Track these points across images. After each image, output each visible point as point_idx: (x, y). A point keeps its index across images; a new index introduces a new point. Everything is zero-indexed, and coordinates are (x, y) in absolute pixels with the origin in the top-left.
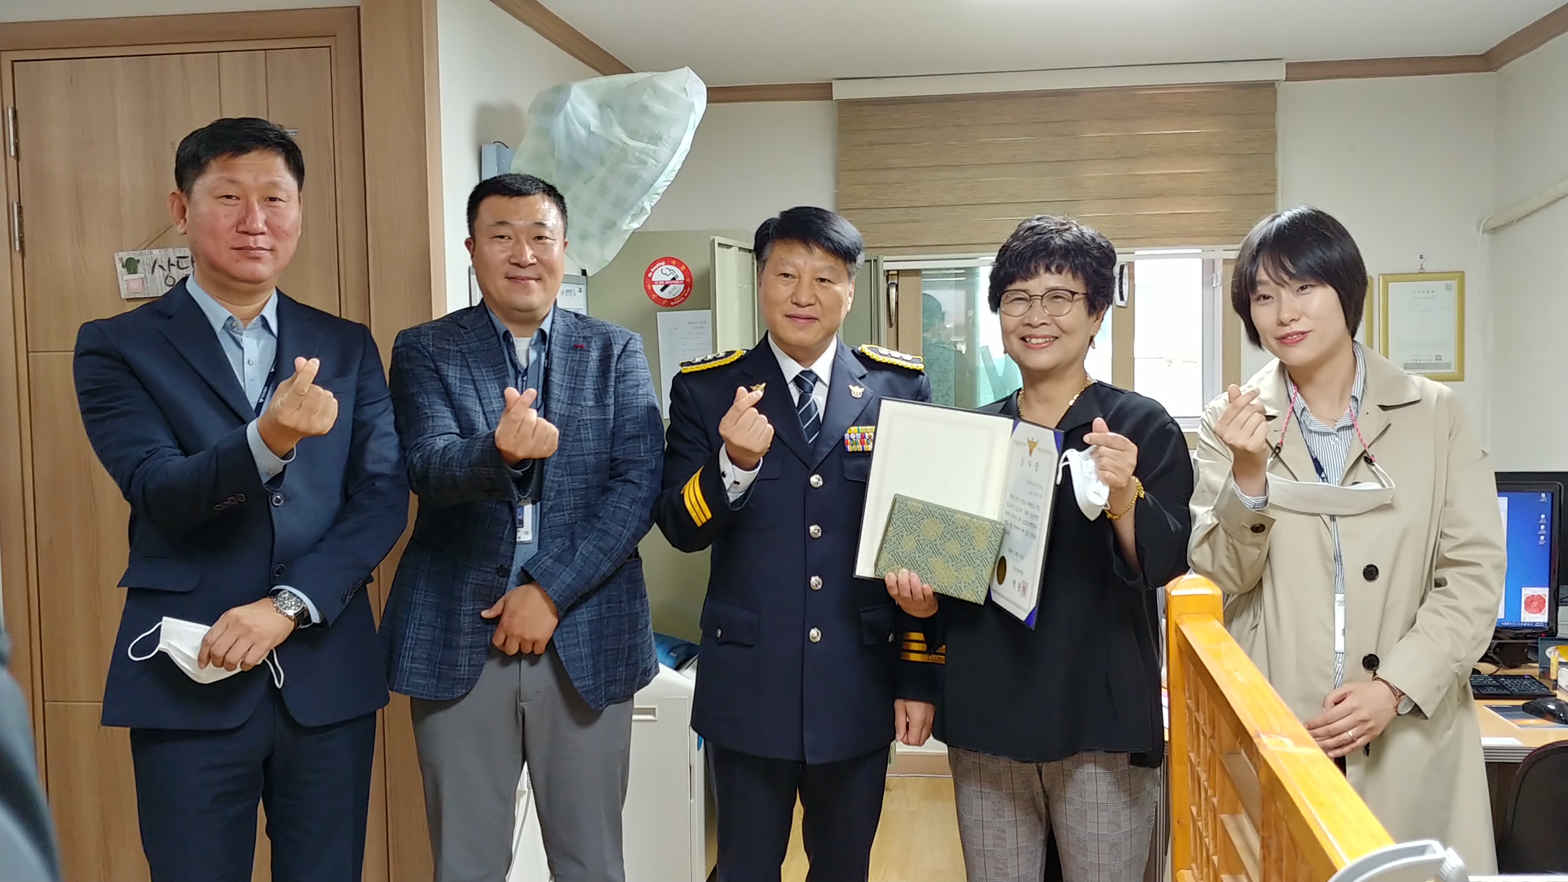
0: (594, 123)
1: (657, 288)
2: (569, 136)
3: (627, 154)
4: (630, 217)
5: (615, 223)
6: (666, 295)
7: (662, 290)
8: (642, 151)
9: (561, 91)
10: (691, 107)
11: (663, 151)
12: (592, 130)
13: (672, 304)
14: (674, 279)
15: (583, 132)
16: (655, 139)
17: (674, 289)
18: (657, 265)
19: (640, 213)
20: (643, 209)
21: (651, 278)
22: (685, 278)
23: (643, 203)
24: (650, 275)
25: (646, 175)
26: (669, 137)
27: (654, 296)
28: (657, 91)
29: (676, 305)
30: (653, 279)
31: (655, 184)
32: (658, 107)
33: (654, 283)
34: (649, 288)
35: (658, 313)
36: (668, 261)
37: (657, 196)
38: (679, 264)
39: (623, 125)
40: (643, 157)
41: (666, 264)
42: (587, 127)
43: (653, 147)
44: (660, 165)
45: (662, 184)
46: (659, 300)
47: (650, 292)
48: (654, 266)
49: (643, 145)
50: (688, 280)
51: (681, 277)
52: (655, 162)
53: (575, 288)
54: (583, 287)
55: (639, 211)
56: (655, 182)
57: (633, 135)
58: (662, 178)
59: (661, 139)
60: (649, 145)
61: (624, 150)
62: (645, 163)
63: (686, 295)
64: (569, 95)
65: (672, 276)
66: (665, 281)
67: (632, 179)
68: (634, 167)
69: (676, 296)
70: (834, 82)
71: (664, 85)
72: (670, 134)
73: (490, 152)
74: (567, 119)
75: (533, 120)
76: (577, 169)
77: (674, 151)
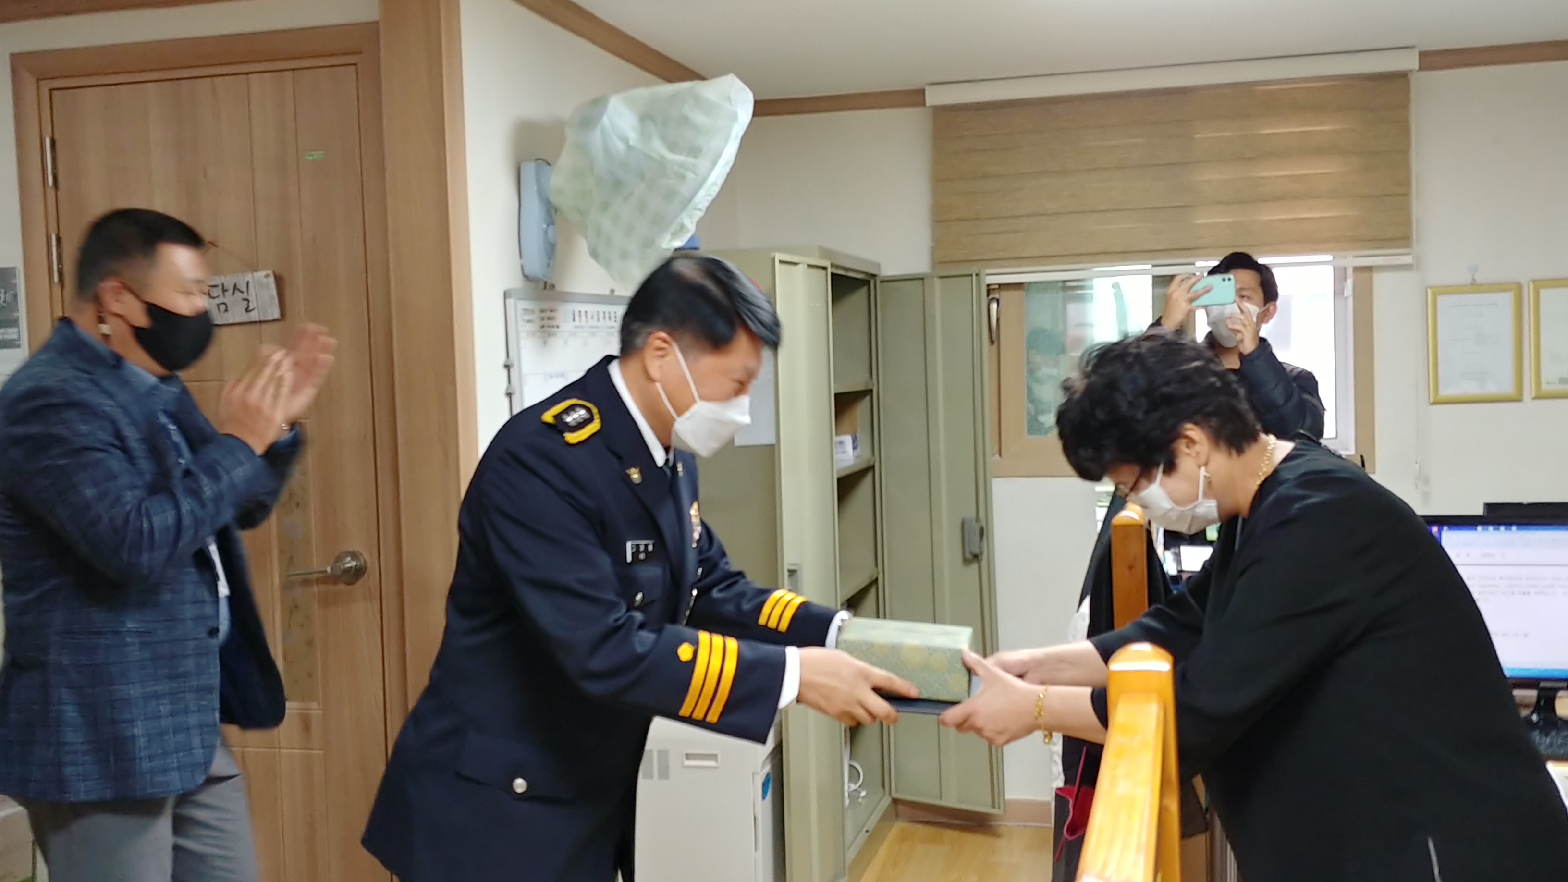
0: (633, 137)
2: (607, 151)
3: (665, 168)
4: (669, 235)
5: (654, 240)
8: (681, 165)
9: (599, 103)
10: (734, 117)
11: (702, 164)
12: (631, 144)
15: (621, 146)
16: (695, 151)
19: (682, 230)
20: (682, 226)
23: (682, 220)
25: (684, 190)
26: (709, 148)
28: (698, 101)
31: (695, 200)
32: (699, 118)
37: (699, 212)
39: (663, 138)
40: (682, 171)
42: (625, 141)
43: (692, 160)
44: (699, 179)
45: (704, 197)
49: (682, 158)
52: (694, 176)
55: (679, 228)
56: (693, 196)
57: (673, 147)
58: (702, 193)
59: (701, 151)
60: (688, 158)
61: (662, 165)
62: (683, 177)
64: (605, 106)
67: (670, 195)
68: (672, 182)
70: (926, 87)
71: (705, 95)
72: (711, 146)
73: (529, 170)
74: (604, 133)
75: (571, 136)
76: (617, 185)
77: (714, 164)
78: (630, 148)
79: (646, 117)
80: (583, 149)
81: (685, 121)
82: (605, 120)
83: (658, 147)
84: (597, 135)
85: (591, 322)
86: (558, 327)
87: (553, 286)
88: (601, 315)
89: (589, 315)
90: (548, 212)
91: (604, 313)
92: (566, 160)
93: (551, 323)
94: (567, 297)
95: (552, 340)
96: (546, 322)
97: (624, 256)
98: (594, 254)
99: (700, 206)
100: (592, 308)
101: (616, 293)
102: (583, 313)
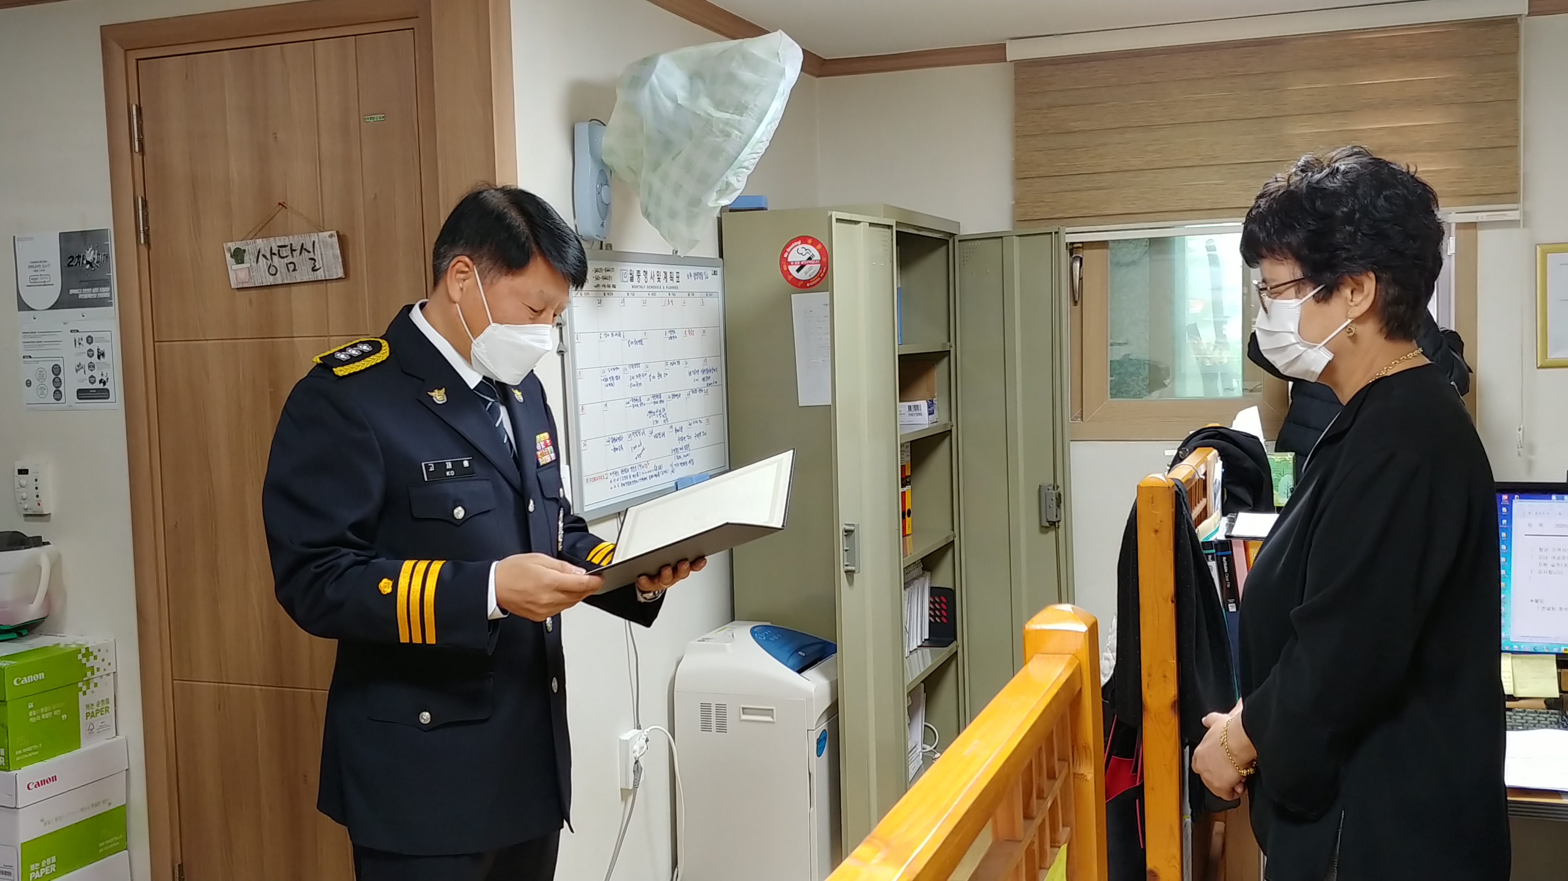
0: (682, 96)
1: (793, 269)
2: (656, 109)
3: (712, 126)
4: (715, 193)
5: (701, 200)
6: (802, 276)
7: (798, 270)
8: (727, 123)
9: (648, 62)
10: (782, 74)
11: (748, 121)
12: (679, 102)
13: (808, 285)
14: (810, 259)
15: (669, 104)
16: (741, 109)
17: (810, 269)
18: (793, 245)
19: (727, 189)
20: (728, 184)
21: (787, 259)
22: (821, 258)
23: (727, 178)
24: (785, 256)
25: (730, 148)
26: (755, 105)
27: (790, 277)
28: (747, 59)
29: (814, 285)
30: (789, 260)
31: (739, 158)
32: (747, 75)
33: (789, 263)
34: (785, 269)
35: (792, 295)
36: (804, 240)
37: (745, 170)
38: (815, 243)
39: (711, 97)
40: (728, 128)
41: (802, 243)
42: (674, 100)
43: (738, 118)
44: (744, 136)
46: (795, 282)
47: (787, 273)
48: (790, 246)
49: (728, 116)
50: (824, 260)
51: (817, 257)
52: (739, 134)
53: (709, 271)
54: (719, 270)
55: (724, 187)
56: (739, 155)
57: (719, 105)
58: (747, 150)
59: (747, 108)
60: (734, 115)
61: (708, 121)
62: (728, 135)
63: (822, 275)
64: (655, 66)
65: (808, 256)
66: (800, 262)
67: (715, 153)
68: (718, 139)
69: (812, 276)
70: (1008, 43)
71: (754, 52)
72: (757, 103)
73: (583, 130)
74: (652, 92)
75: (621, 96)
76: (668, 144)
77: (760, 121)
78: (678, 106)
79: (695, 76)
80: (633, 108)
81: (732, 78)
82: (654, 77)
83: (705, 105)
84: (646, 93)
85: (650, 282)
86: (614, 286)
87: (609, 246)
88: (662, 276)
89: (649, 276)
90: (602, 172)
91: (666, 273)
92: (616, 120)
93: (606, 282)
94: (622, 257)
95: (606, 300)
96: (601, 282)
97: (673, 215)
98: (647, 215)
99: (746, 164)
100: (652, 269)
101: (678, 254)
102: (642, 273)
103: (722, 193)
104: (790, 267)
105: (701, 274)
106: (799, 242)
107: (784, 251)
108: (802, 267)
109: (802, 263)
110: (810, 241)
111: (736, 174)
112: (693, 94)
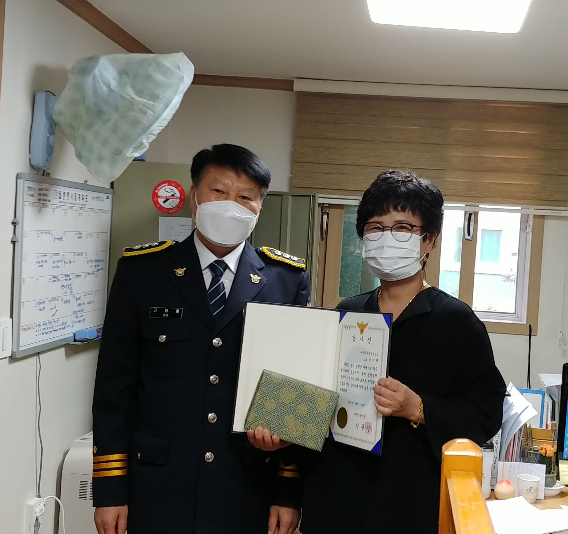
0: (113, 84)
1: (161, 201)
2: (95, 91)
3: (134, 105)
4: (132, 149)
5: (121, 152)
6: (166, 205)
7: (164, 202)
8: (145, 105)
9: (93, 60)
10: (182, 79)
11: (159, 106)
12: (112, 88)
13: (170, 212)
14: (173, 195)
15: (105, 89)
16: (154, 97)
17: (173, 202)
18: (162, 185)
19: (140, 147)
20: (142, 144)
21: (157, 194)
22: (181, 195)
23: (142, 139)
24: (156, 192)
25: (145, 121)
26: (164, 97)
27: (158, 206)
28: (160, 67)
29: (174, 212)
30: (159, 195)
31: (151, 128)
32: (159, 77)
33: (159, 197)
34: (156, 200)
35: (160, 218)
36: (170, 183)
37: (153, 136)
38: (177, 186)
39: (133, 87)
40: (145, 109)
41: (168, 185)
42: (108, 85)
43: (152, 103)
44: (156, 115)
45: (157, 128)
46: (161, 209)
47: (156, 203)
48: (160, 186)
49: (145, 101)
50: (183, 197)
51: (178, 194)
52: (152, 113)
53: (104, 196)
54: (110, 196)
55: (138, 145)
56: (151, 126)
57: (139, 93)
58: (157, 124)
59: (158, 98)
60: (150, 101)
61: (132, 103)
62: (145, 113)
63: (180, 206)
64: (97, 62)
65: (171, 194)
66: (166, 196)
67: (135, 123)
68: (137, 115)
69: (174, 206)
70: (295, 80)
71: (165, 63)
72: (165, 95)
73: (41, 97)
74: (94, 79)
75: (72, 79)
76: (100, 113)
77: (166, 107)
78: (111, 90)
79: (123, 73)
80: (79, 87)
81: (149, 77)
82: (96, 71)
83: (130, 92)
84: (90, 79)
85: (71, 201)
86: (49, 201)
87: (48, 174)
88: (78, 196)
89: (70, 196)
90: (51, 126)
91: (80, 195)
92: (67, 93)
93: (45, 198)
94: (56, 182)
95: (44, 209)
96: (42, 197)
97: (100, 159)
98: (79, 156)
99: (154, 133)
100: (72, 191)
101: (88, 183)
102: (66, 194)
103: (136, 149)
104: (159, 199)
105: (99, 198)
106: (166, 184)
107: (156, 189)
108: (167, 200)
109: (168, 198)
110: (174, 184)
111: (148, 138)
112: (121, 83)
